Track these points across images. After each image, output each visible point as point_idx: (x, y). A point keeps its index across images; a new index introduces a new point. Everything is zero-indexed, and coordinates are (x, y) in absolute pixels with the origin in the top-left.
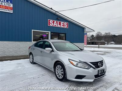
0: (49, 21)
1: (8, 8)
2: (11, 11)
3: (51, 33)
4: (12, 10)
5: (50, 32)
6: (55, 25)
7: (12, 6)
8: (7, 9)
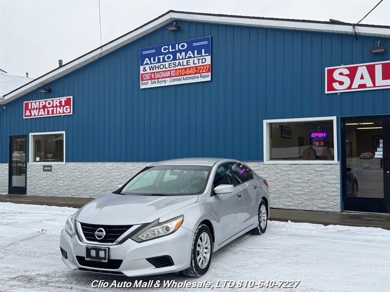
1: (200, 69)
2: (207, 76)
4: (208, 72)
5: (334, 118)
7: (208, 60)
8: (199, 73)
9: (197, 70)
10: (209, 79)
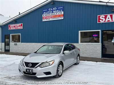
0: (99, 17)
3: (102, 31)
5: (100, 30)
6: (109, 20)
7: (63, 13)
9: (59, 16)
10: (63, 19)
